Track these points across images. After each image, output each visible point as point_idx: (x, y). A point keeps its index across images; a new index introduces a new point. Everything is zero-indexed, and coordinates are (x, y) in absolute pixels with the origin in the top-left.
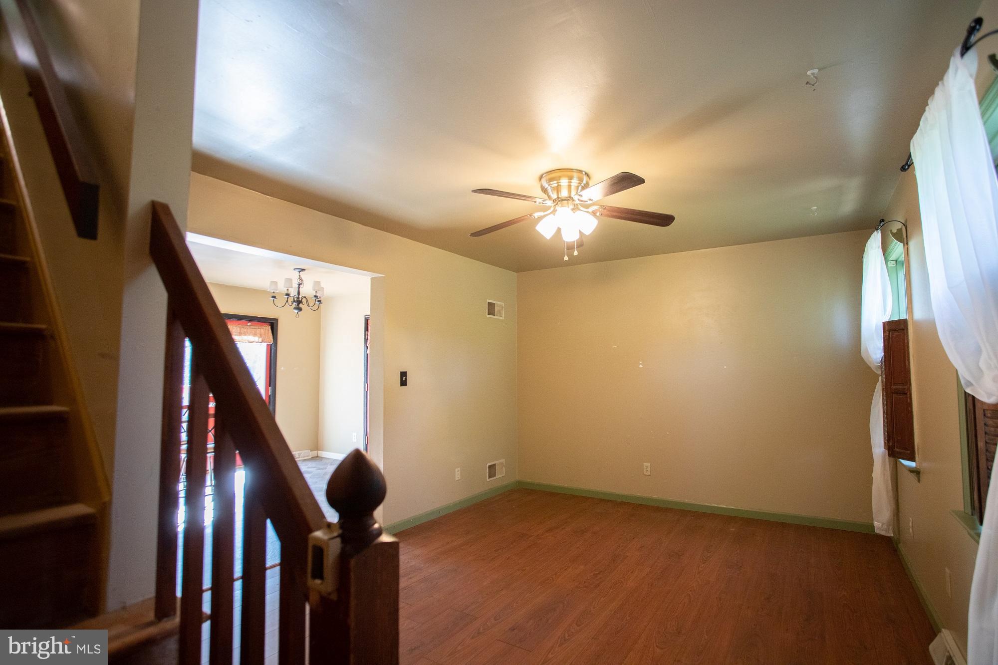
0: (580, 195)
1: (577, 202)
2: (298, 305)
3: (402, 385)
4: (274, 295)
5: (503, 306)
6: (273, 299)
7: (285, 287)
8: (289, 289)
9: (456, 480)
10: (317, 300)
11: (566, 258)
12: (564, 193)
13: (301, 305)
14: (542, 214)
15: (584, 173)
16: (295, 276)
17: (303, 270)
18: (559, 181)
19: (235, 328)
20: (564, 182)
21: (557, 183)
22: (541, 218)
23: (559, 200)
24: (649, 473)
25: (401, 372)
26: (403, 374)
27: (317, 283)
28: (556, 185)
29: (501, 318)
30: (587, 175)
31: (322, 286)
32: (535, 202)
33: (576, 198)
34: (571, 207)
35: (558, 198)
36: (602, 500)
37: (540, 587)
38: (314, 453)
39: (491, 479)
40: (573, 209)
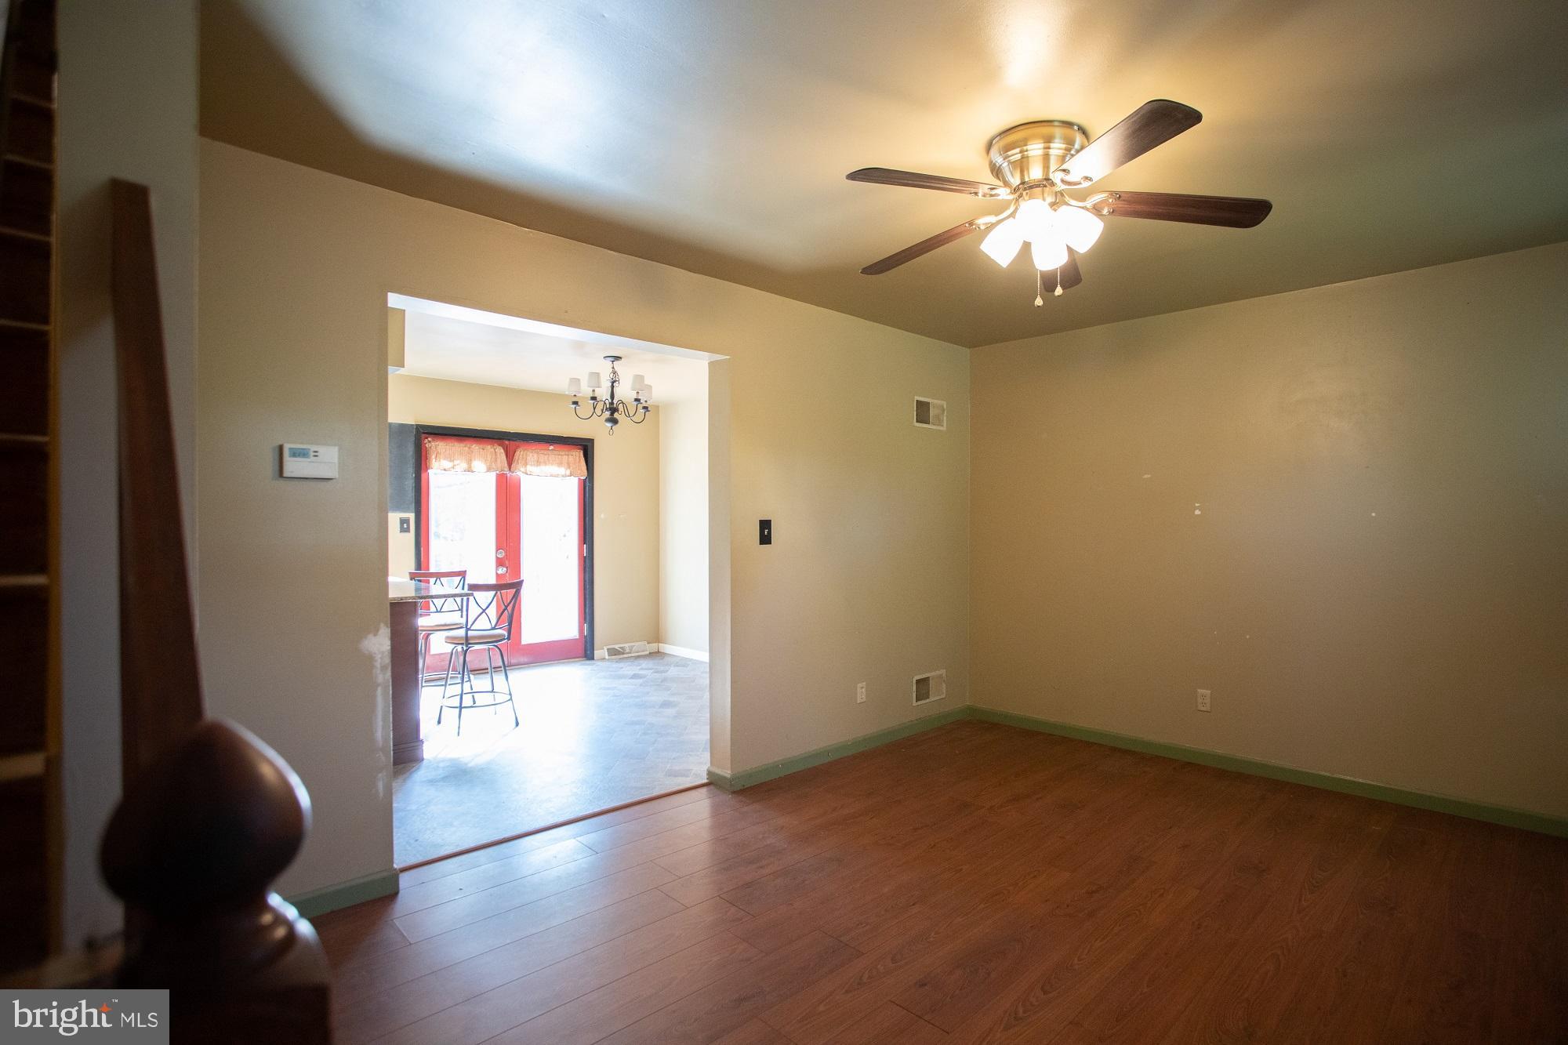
0: (1064, 170)
1: (1061, 187)
2: (612, 414)
3: (762, 542)
4: (575, 399)
5: (945, 407)
6: (574, 406)
7: (589, 386)
8: (596, 389)
9: (858, 702)
10: (640, 406)
11: (1039, 302)
12: (1035, 173)
13: (616, 415)
14: (992, 219)
15: (1076, 128)
16: (605, 369)
17: (618, 358)
18: (1025, 148)
19: (531, 455)
20: (1035, 149)
21: (1021, 152)
22: (991, 227)
23: (1026, 188)
24: (1207, 708)
25: (761, 521)
26: (765, 525)
27: (639, 379)
28: (1019, 156)
29: (941, 428)
30: (1083, 131)
31: (646, 383)
32: (976, 194)
33: (1057, 177)
34: (1050, 199)
35: (1023, 183)
36: (1114, 750)
37: (982, 906)
38: (653, 647)
39: (919, 703)
40: (1053, 205)
